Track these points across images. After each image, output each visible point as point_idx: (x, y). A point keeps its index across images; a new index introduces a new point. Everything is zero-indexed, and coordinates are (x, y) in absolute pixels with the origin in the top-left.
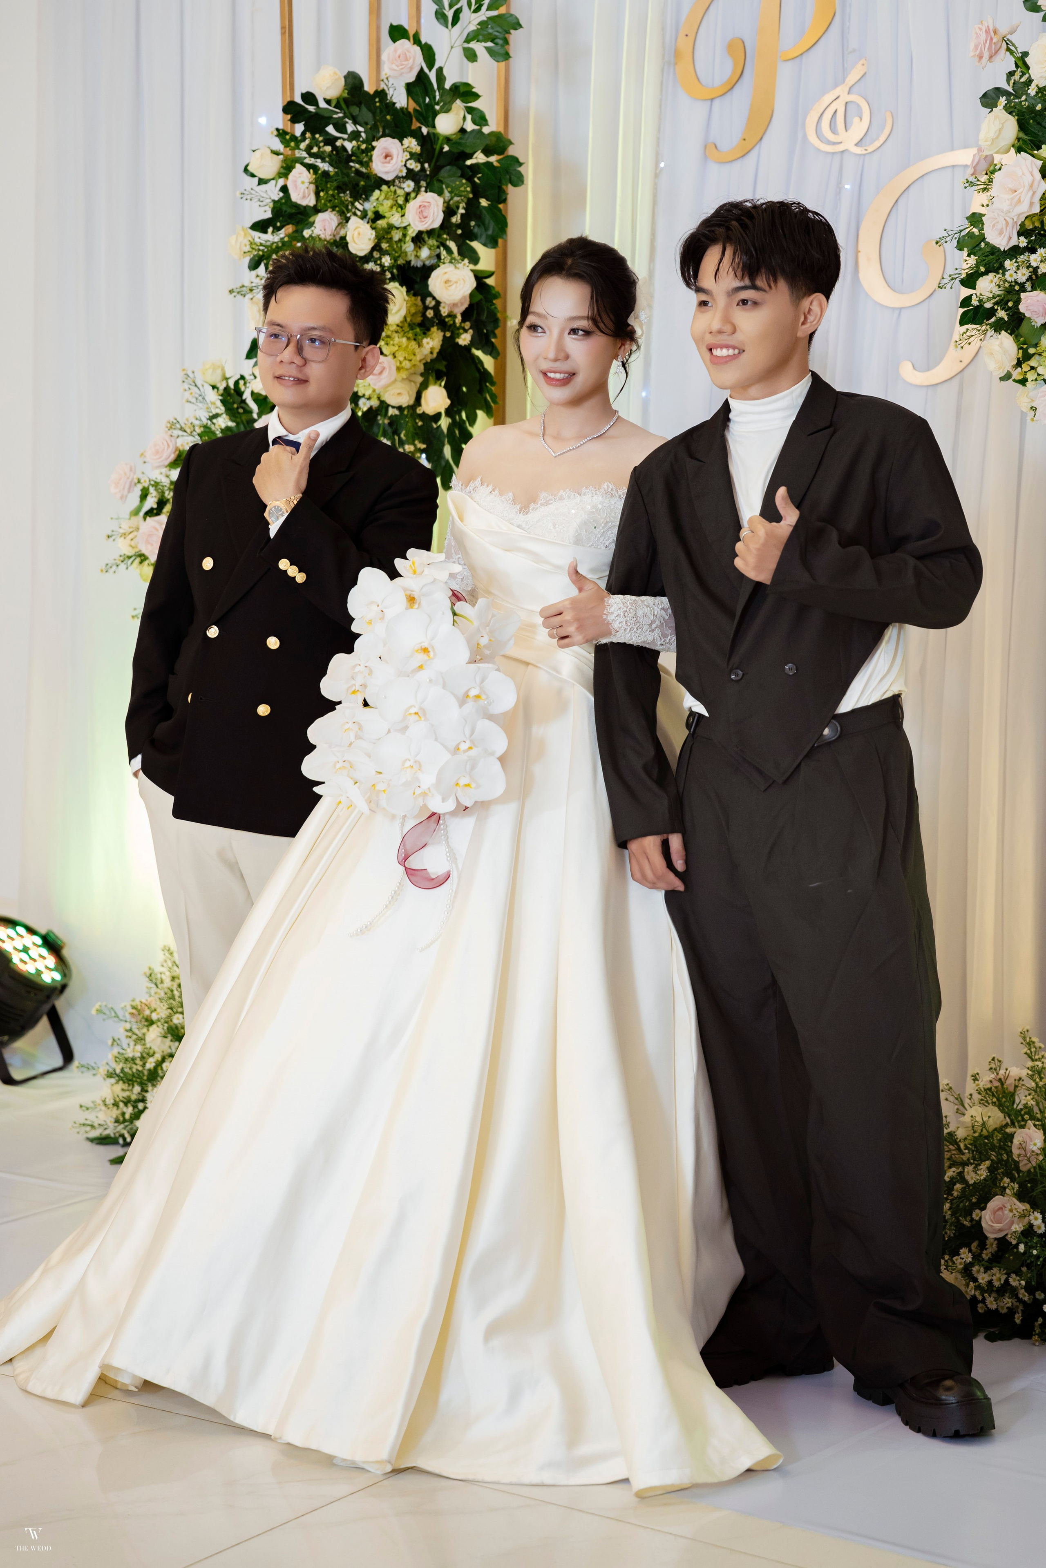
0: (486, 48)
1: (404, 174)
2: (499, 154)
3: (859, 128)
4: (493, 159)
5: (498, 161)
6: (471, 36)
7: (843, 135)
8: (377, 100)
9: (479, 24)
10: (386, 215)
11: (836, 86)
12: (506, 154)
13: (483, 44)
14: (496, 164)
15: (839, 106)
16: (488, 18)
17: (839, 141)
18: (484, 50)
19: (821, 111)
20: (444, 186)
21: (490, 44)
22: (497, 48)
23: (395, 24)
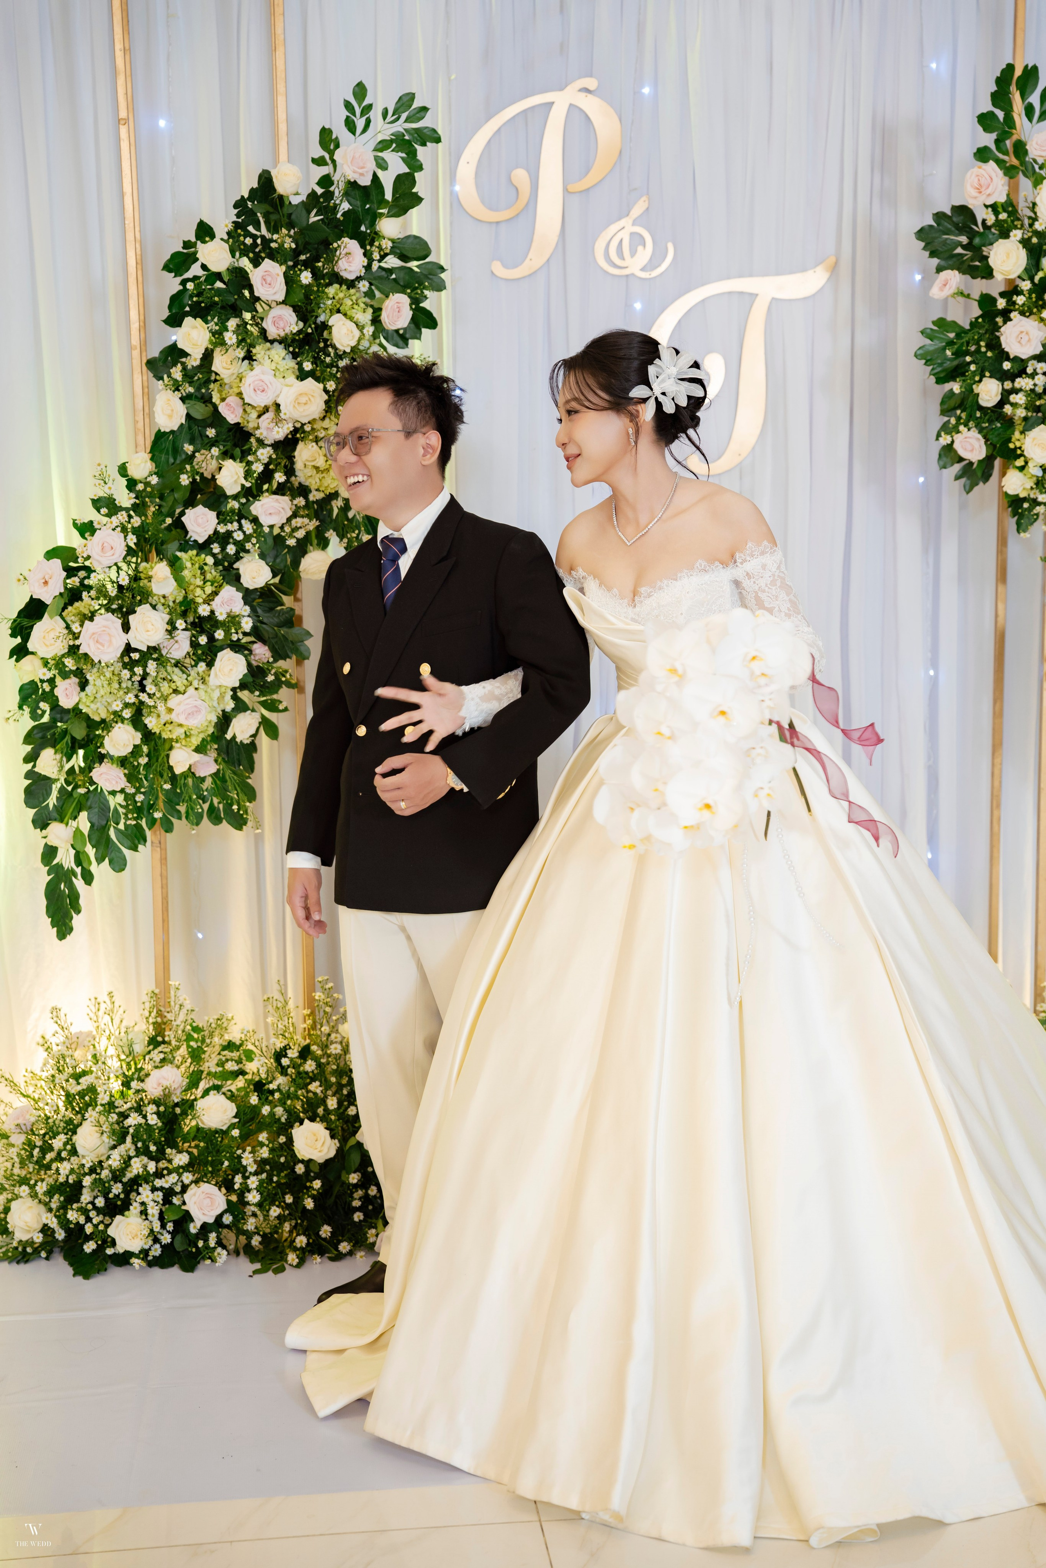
0: (402, 158)
1: (362, 274)
2: (418, 259)
3: (645, 254)
4: (414, 265)
5: (417, 266)
6: (380, 146)
7: (628, 261)
8: (321, 200)
9: (392, 135)
10: (348, 313)
11: (620, 219)
12: (427, 260)
13: (400, 154)
14: (416, 269)
15: (625, 236)
16: (405, 130)
17: (625, 265)
18: (400, 160)
19: (608, 238)
20: (373, 287)
21: (404, 155)
22: (409, 160)
23: (327, 127)
